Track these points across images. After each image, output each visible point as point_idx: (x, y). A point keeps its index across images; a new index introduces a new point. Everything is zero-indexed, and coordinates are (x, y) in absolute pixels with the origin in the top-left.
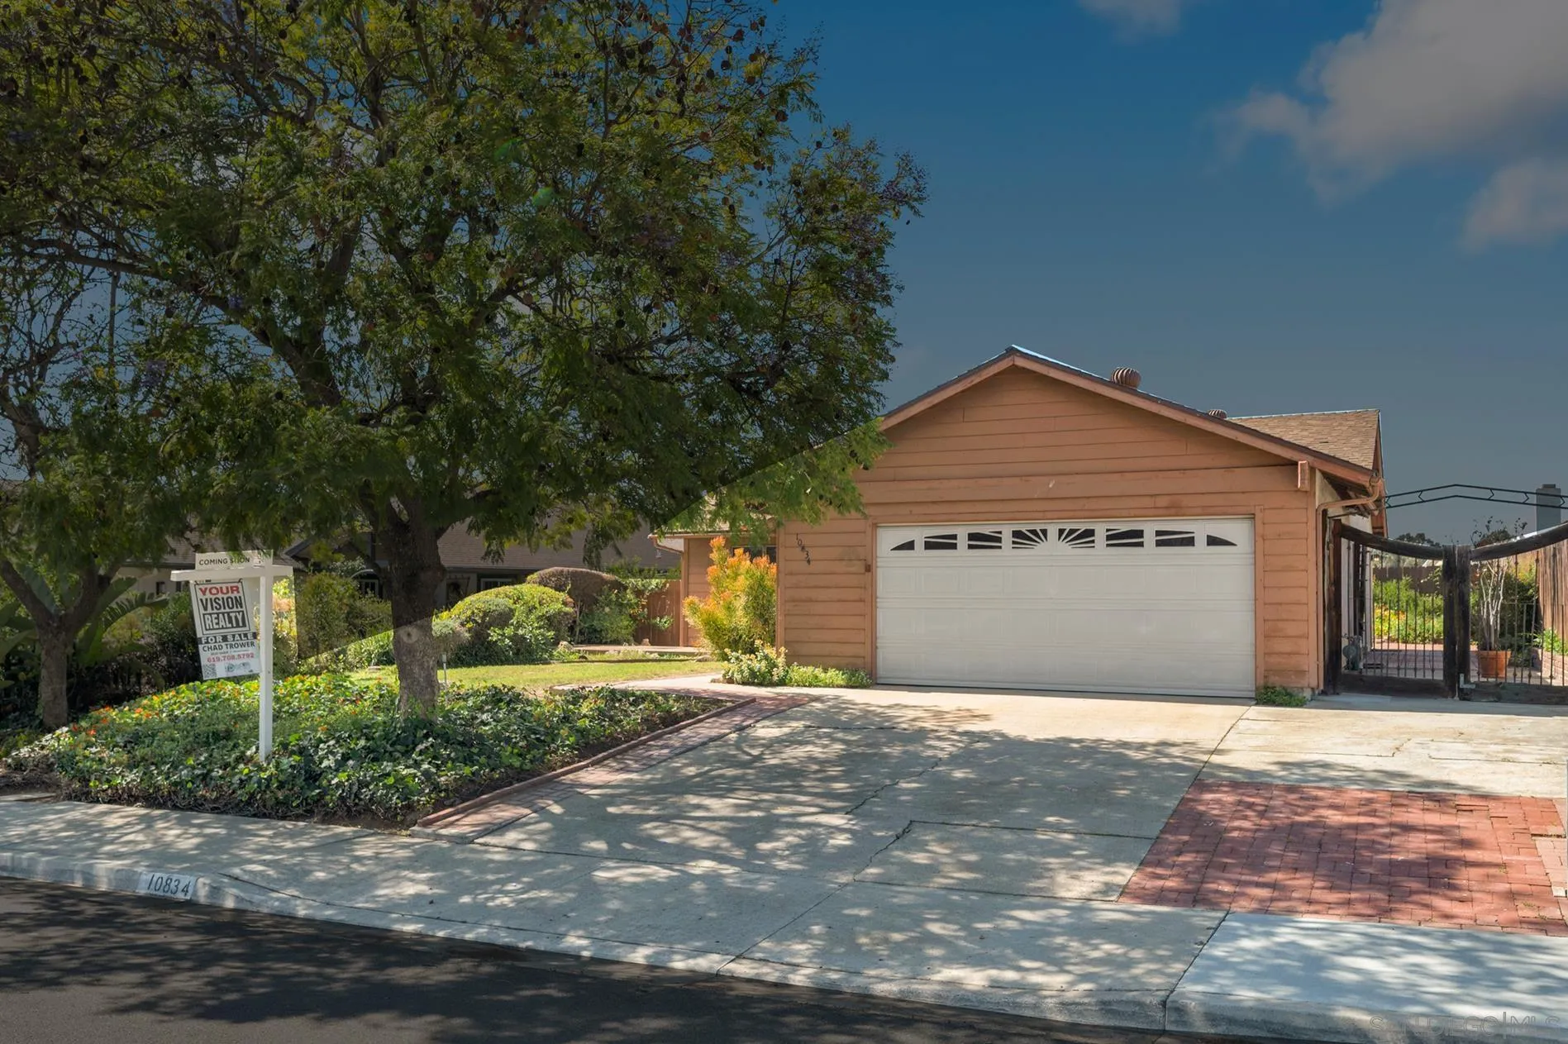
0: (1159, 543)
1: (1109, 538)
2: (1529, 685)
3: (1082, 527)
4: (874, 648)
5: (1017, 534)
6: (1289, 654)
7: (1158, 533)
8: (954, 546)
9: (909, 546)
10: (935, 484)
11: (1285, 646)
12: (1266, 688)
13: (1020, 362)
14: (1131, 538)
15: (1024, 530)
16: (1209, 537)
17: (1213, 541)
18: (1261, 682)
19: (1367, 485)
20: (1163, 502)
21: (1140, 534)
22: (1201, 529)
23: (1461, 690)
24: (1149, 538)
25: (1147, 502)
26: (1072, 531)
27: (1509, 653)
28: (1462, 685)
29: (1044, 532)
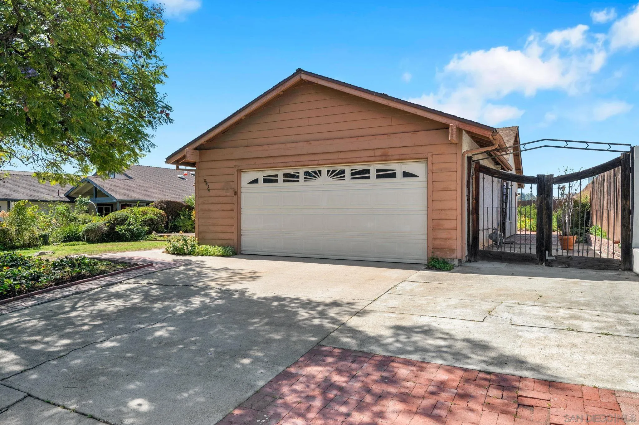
0: (378, 177)
1: (352, 174)
2: (587, 258)
3: (339, 168)
4: (239, 235)
5: (307, 173)
6: (446, 239)
7: (378, 171)
8: (276, 181)
9: (256, 181)
10: (266, 147)
11: (444, 235)
12: (433, 259)
13: (304, 77)
14: (363, 174)
15: (310, 171)
16: (404, 172)
17: (406, 175)
18: (430, 256)
19: (491, 137)
20: (378, 153)
21: (368, 171)
22: (399, 168)
23: (547, 260)
24: (373, 174)
25: (371, 153)
26: (334, 171)
27: (575, 237)
28: (547, 257)
29: (320, 172)
